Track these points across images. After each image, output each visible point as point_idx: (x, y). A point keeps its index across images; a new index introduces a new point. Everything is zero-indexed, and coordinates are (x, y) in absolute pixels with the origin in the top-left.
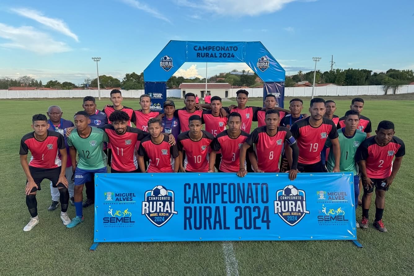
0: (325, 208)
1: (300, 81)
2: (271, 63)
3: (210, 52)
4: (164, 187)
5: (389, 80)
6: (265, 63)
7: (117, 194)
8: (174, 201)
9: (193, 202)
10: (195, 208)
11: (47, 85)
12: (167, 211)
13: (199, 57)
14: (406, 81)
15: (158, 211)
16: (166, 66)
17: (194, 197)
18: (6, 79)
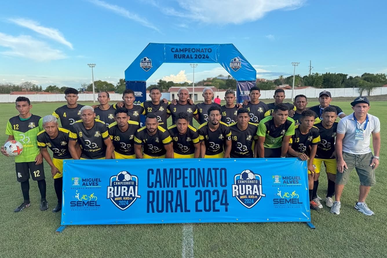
0: (281, 191)
1: (281, 84)
2: (243, 63)
3: (186, 53)
4: (128, 173)
5: (363, 83)
6: (238, 63)
7: (84, 180)
8: (138, 186)
9: (156, 187)
10: (158, 192)
11: (46, 90)
12: (131, 195)
13: (177, 58)
14: (380, 84)
15: (122, 195)
16: (145, 66)
17: (156, 182)
18: (9, 85)
